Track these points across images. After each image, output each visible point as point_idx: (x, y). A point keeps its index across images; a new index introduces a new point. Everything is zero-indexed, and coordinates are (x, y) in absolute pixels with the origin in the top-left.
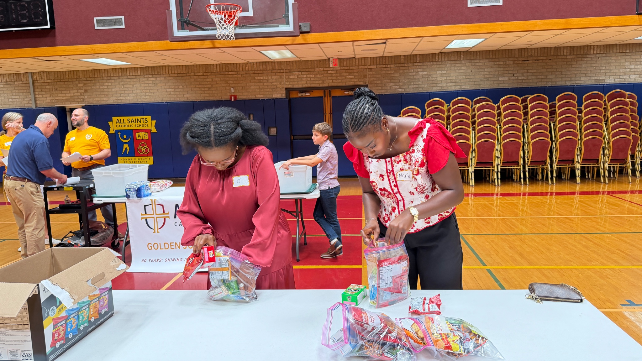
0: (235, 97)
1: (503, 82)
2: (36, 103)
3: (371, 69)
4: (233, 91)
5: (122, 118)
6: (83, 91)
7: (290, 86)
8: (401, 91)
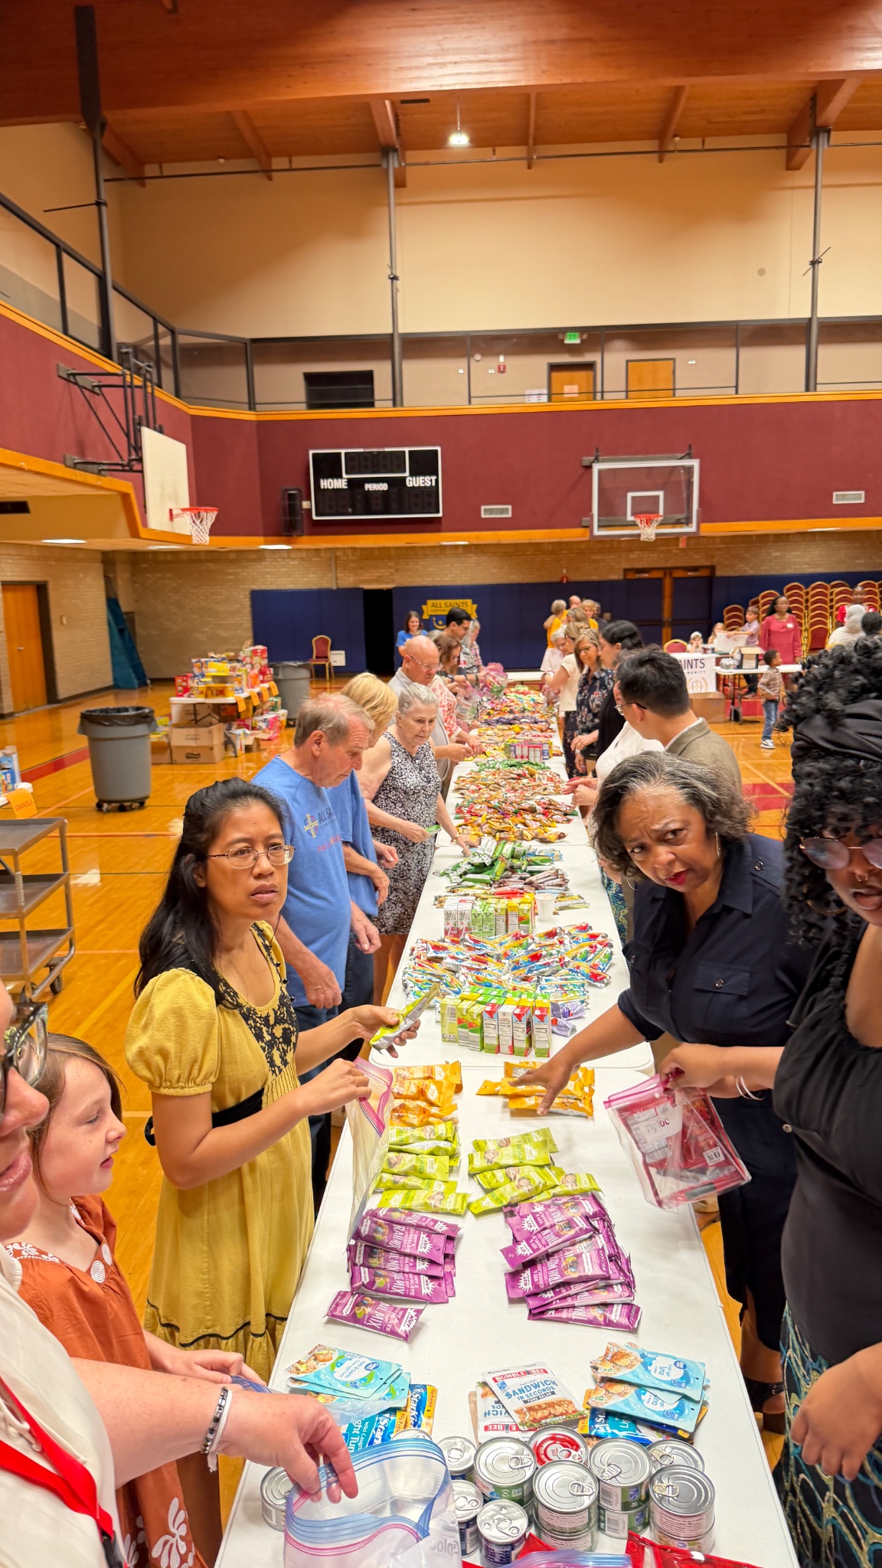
0: (567, 578)
1: (860, 565)
2: (337, 584)
3: (719, 549)
4: (564, 571)
5: (438, 601)
6: (392, 570)
7: (628, 566)
8: (751, 572)
